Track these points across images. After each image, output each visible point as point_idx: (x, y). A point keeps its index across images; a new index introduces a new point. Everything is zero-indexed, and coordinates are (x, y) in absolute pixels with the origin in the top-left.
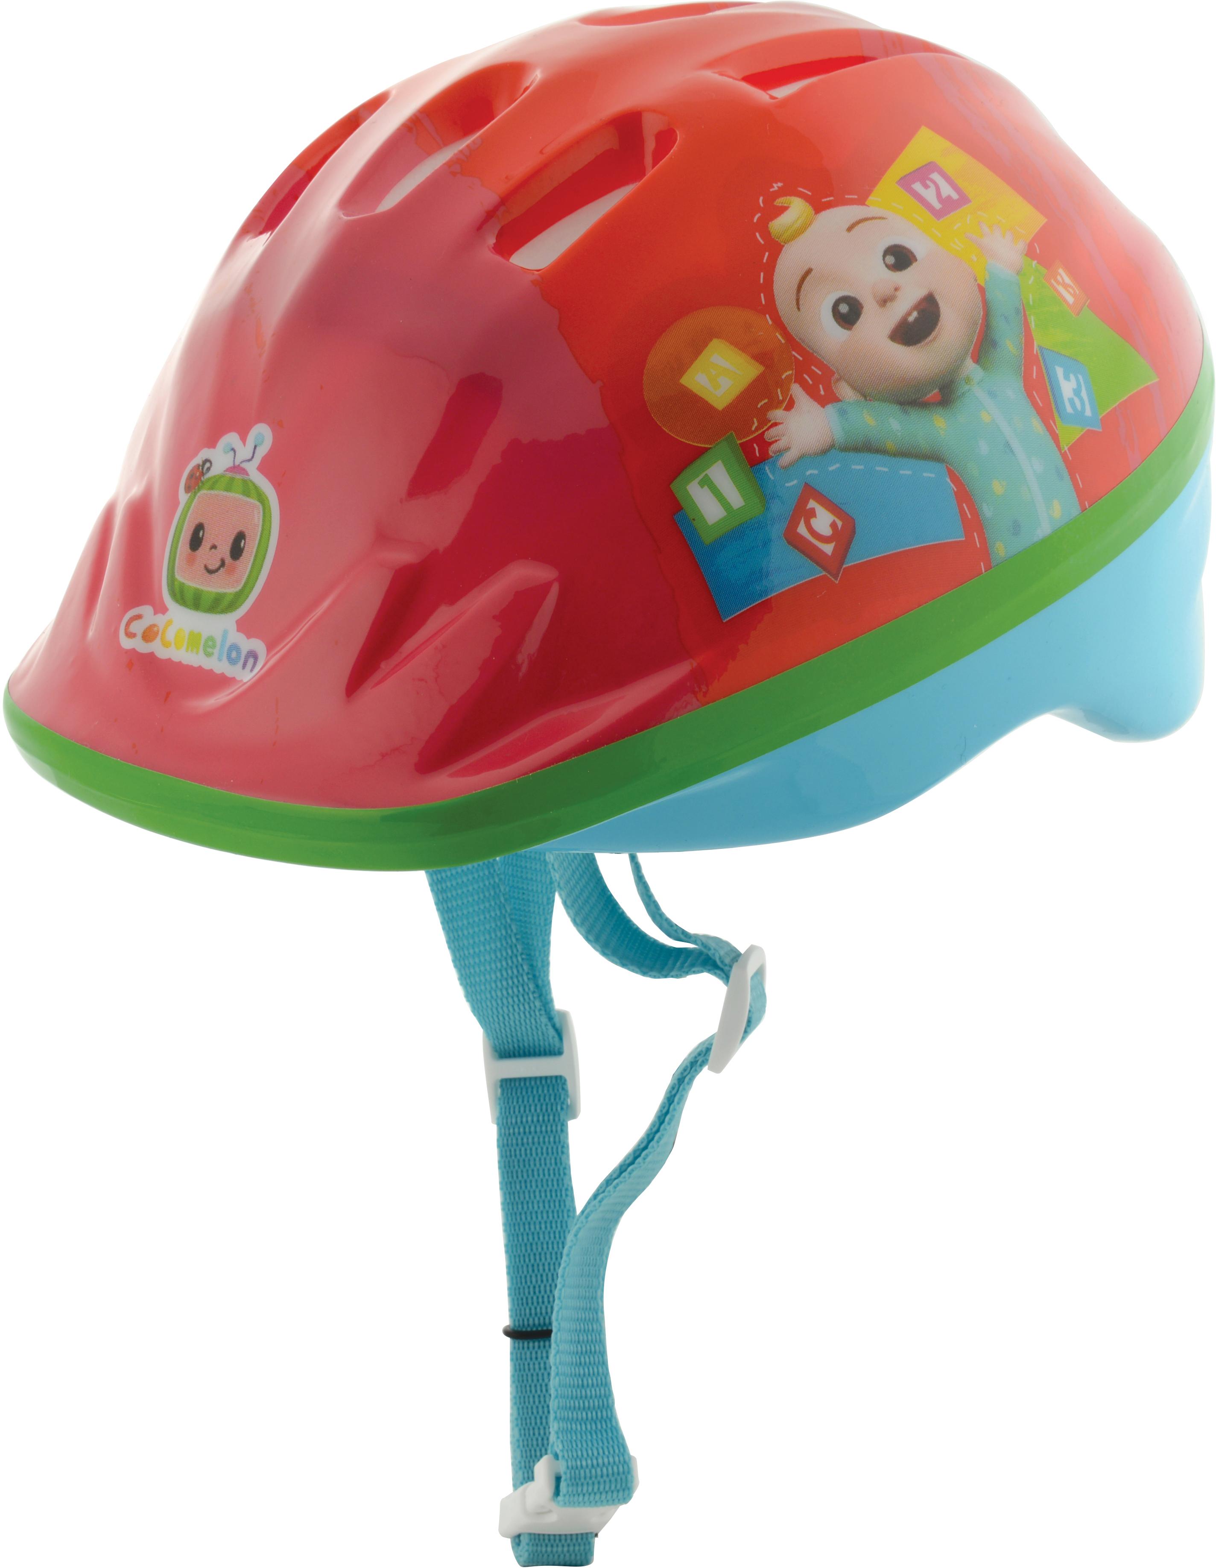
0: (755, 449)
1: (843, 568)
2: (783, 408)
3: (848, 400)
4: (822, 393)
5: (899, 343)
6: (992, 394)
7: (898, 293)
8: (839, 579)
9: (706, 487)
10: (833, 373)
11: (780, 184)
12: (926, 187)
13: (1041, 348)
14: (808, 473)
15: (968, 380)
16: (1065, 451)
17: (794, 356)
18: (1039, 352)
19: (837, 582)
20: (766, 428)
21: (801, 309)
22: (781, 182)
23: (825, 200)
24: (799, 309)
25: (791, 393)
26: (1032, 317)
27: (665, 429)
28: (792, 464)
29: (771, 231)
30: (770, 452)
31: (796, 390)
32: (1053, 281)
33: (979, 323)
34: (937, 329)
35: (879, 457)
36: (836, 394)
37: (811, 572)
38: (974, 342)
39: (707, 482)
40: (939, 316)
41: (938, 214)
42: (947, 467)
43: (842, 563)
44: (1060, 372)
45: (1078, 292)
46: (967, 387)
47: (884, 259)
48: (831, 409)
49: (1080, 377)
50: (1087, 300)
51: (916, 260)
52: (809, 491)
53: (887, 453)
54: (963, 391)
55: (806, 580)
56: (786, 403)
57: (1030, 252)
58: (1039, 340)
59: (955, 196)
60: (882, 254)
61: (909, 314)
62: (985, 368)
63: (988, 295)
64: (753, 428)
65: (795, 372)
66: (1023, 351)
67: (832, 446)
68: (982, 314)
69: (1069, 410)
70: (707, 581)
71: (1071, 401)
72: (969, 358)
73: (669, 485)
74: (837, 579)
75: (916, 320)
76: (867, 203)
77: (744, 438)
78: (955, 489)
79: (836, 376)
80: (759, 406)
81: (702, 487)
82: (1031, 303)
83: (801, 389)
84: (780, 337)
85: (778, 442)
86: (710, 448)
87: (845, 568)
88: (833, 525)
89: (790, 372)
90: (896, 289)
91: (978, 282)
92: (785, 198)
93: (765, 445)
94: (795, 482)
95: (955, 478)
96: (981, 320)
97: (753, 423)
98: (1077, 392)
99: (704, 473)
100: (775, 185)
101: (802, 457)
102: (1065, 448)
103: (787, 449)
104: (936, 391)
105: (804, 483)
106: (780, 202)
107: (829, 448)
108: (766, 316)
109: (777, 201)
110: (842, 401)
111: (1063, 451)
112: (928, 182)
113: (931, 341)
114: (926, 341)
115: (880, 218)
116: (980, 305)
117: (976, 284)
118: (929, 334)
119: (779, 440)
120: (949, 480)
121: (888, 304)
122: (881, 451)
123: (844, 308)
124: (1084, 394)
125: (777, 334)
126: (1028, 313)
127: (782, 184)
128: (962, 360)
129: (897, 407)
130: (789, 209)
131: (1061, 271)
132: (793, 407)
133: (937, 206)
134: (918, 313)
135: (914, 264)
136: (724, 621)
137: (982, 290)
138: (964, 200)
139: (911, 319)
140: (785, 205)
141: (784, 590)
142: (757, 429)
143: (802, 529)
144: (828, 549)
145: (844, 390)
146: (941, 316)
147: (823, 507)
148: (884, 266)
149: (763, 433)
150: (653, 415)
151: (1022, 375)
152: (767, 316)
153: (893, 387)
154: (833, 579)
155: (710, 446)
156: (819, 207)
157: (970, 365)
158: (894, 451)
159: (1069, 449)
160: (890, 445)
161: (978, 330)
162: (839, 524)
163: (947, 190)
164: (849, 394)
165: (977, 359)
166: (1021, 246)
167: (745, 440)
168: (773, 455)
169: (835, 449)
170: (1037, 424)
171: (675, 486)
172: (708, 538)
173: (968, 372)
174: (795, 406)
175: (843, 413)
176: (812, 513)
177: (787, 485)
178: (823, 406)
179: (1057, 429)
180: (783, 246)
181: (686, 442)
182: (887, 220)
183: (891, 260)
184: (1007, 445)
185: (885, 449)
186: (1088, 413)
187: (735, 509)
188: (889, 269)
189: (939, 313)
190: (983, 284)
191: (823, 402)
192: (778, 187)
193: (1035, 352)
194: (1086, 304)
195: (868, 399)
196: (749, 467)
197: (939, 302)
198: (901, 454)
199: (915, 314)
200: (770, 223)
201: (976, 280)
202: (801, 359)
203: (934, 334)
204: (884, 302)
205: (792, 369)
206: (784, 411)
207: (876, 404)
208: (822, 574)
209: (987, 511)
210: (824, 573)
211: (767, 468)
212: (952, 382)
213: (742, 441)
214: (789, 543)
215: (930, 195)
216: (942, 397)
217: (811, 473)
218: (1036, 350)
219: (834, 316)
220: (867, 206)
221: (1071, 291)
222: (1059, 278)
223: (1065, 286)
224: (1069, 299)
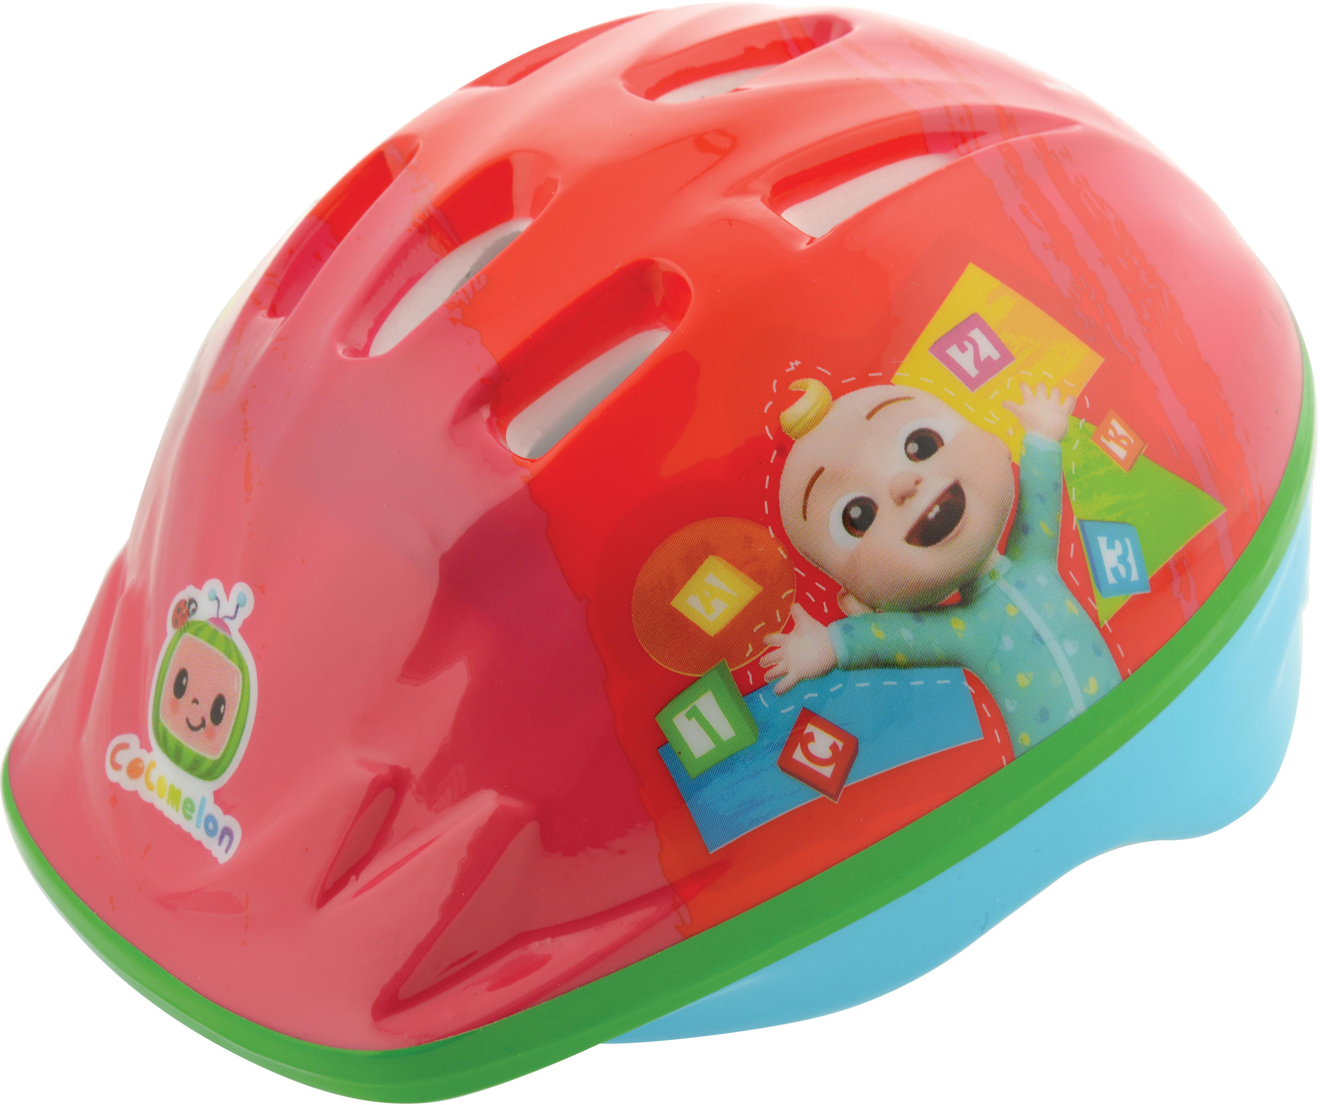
0: (749, 676)
1: (843, 788)
2: (782, 630)
3: (855, 615)
4: (826, 610)
5: (916, 544)
6: (1020, 585)
7: (919, 487)
8: (838, 800)
9: (694, 719)
10: (841, 587)
11: (797, 363)
12: (963, 349)
13: (1081, 521)
14: (806, 697)
15: (993, 575)
16: (1105, 626)
17: (796, 572)
18: (1079, 527)
19: (837, 803)
20: (761, 653)
21: (807, 518)
22: (799, 360)
23: (846, 381)
24: (805, 518)
25: (790, 614)
26: (1073, 489)
27: (652, 657)
28: (789, 690)
29: (782, 424)
30: (765, 679)
31: (797, 610)
32: (1103, 439)
33: (1010, 510)
34: (961, 522)
35: (888, 671)
36: (841, 610)
37: (810, 796)
38: (1002, 532)
39: (695, 714)
40: (964, 507)
41: (972, 383)
42: (965, 671)
43: (843, 782)
44: (1102, 541)
45: (1132, 441)
46: (991, 582)
47: (906, 448)
48: (835, 626)
49: (1128, 541)
50: (1144, 447)
51: (943, 444)
52: (806, 716)
53: (897, 666)
54: (986, 588)
55: (802, 805)
56: (785, 624)
57: (1079, 411)
58: (1080, 511)
59: (996, 355)
60: (903, 442)
61: (930, 509)
62: (1013, 558)
63: (1023, 475)
64: (747, 655)
65: (796, 591)
66: (1059, 530)
67: (834, 667)
68: (1014, 497)
69: (1111, 580)
70: (692, 815)
71: (1115, 571)
72: (996, 550)
73: (656, 715)
74: (836, 800)
75: (938, 515)
76: (892, 381)
77: (737, 665)
78: (973, 692)
79: (843, 590)
80: (755, 630)
81: (690, 719)
82: (1073, 473)
83: (802, 609)
84: (782, 552)
85: (774, 668)
86: (699, 678)
87: (845, 789)
88: (834, 747)
89: (791, 591)
90: (917, 483)
91: (1012, 460)
92: (801, 381)
93: (759, 671)
94: (792, 708)
95: (972, 679)
96: (1012, 505)
97: (748, 649)
98: (1122, 559)
99: (692, 705)
100: (792, 364)
101: (800, 681)
102: (1104, 620)
103: (784, 674)
104: (957, 590)
105: (802, 708)
106: (795, 386)
107: (831, 668)
108: (768, 528)
109: (792, 384)
110: (847, 617)
111: (1101, 626)
112: (967, 344)
113: (953, 537)
114: (947, 539)
115: (905, 398)
116: (1013, 488)
117: (1010, 463)
118: (951, 529)
119: (775, 665)
120: (966, 684)
121: (907, 501)
122: (889, 665)
123: (856, 513)
124: (1131, 559)
125: (779, 549)
126: (1068, 485)
127: (800, 363)
128: (987, 553)
129: (910, 616)
130: (805, 395)
131: (1115, 423)
132: (793, 629)
133: (973, 372)
134: (940, 508)
135: (941, 450)
136: (711, 853)
137: (1016, 469)
138: (1006, 357)
139: (931, 515)
140: (801, 390)
141: (776, 817)
142: (752, 655)
143: (798, 755)
144: (827, 771)
145: (851, 605)
146: (966, 507)
147: (823, 730)
148: (905, 456)
149: (759, 659)
150: (640, 641)
151: (1057, 556)
152: (770, 528)
153: (907, 594)
154: (832, 800)
155: (700, 676)
156: (837, 391)
157: (996, 556)
158: (904, 664)
159: (1110, 622)
160: (900, 657)
161: (1008, 517)
162: (840, 745)
163: (988, 350)
164: (855, 608)
165: (1004, 550)
166: (1069, 404)
167: (737, 668)
168: (768, 682)
169: (838, 669)
170: (1072, 606)
171: (661, 719)
172: (694, 771)
173: (993, 565)
174: (795, 627)
175: (848, 629)
176: (810, 738)
177: (782, 711)
178: (826, 625)
179: (1096, 605)
180: (794, 442)
181: (674, 671)
182: (912, 400)
183: (914, 448)
184: (1037, 636)
185: (894, 661)
186: (1135, 577)
187: (724, 741)
188: (911, 460)
189: (965, 503)
190: (1017, 462)
191: (825, 620)
192: (795, 366)
193: (1074, 528)
194: (1143, 452)
195: (877, 611)
196: (741, 696)
197: (965, 492)
198: (913, 664)
199: (937, 509)
200: (782, 413)
201: (1010, 458)
202: (804, 575)
203: (956, 529)
204: (902, 499)
205: (794, 588)
206: (782, 634)
207: (886, 615)
208: (819, 797)
209: (1009, 706)
210: (822, 795)
211: (761, 696)
212: (974, 579)
213: (735, 669)
214: (784, 769)
215: (966, 360)
216: (962, 598)
217: (810, 696)
218: (1076, 526)
219: (844, 523)
220: (893, 385)
221: (1125, 442)
222: (1111, 432)
223: (1117, 439)
224: (1121, 453)
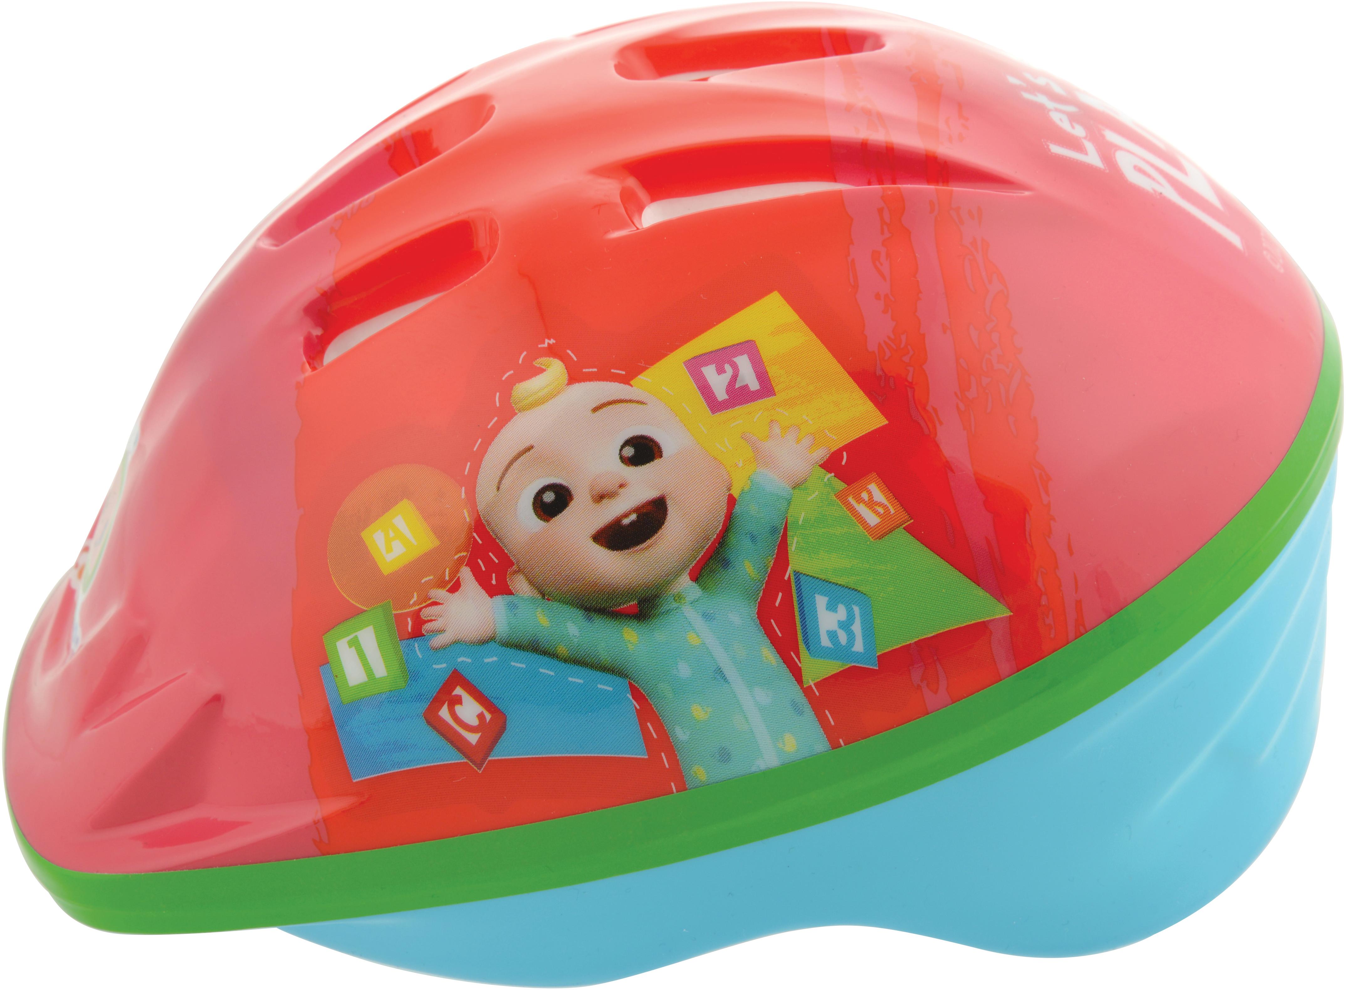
0: (408, 623)
1: (487, 760)
2: (447, 589)
3: (521, 595)
4: (494, 582)
5: (602, 545)
6: (707, 617)
7: (622, 491)
8: (482, 769)
9: (353, 648)
10: (513, 564)
11: (552, 341)
12: (721, 371)
13: (797, 574)
14: (460, 660)
15: (678, 598)
16: (810, 687)
17: (474, 538)
18: (792, 578)
19: (480, 772)
20: (424, 604)
21: (500, 489)
22: (554, 339)
23: (587, 370)
24: (498, 488)
25: (459, 575)
26: (795, 539)
27: (333, 578)
28: (444, 647)
29: (513, 394)
30: (423, 630)
31: (466, 574)
32: (851, 499)
33: (712, 539)
34: (655, 537)
35: (546, 659)
36: (509, 586)
37: (453, 757)
38: (698, 559)
39: (355, 643)
40: (663, 523)
41: (715, 406)
42: (630, 683)
43: (488, 754)
44: (821, 601)
45: (892, 511)
46: (675, 605)
47: (621, 450)
48: (500, 601)
49: (856, 610)
50: (908, 521)
51: (661, 456)
52: (456, 678)
53: (557, 657)
54: (668, 608)
55: (444, 763)
56: (451, 584)
58: (798, 563)
60: (621, 442)
61: (626, 515)
62: (704, 588)
63: (737, 509)
64: (411, 602)
65: (469, 555)
66: (767, 575)
67: (492, 639)
68: (720, 528)
69: (825, 642)
70: (340, 739)
71: (832, 635)
72: (686, 574)
73: (324, 634)
74: (480, 769)
75: (632, 524)
76: (632, 382)
77: (400, 609)
78: (638, 707)
79: (515, 568)
80: (423, 581)
81: (350, 647)
82: (800, 523)
83: (471, 574)
84: (466, 515)
85: (433, 622)
86: (365, 611)
87: (490, 761)
88: (481, 716)
89: (465, 554)
90: (621, 486)
91: (731, 492)
92: (548, 358)
94: (444, 665)
96: (716, 535)
97: (413, 597)
98: (846, 625)
99: (356, 634)
100: (547, 341)
101: (456, 642)
102: (811, 682)
103: (441, 631)
104: (635, 602)
105: (453, 669)
106: (538, 363)
107: (489, 639)
108: (462, 488)
109: (538, 360)
110: (514, 595)
111: (805, 686)
112: (728, 367)
113: (643, 549)
114: (636, 549)
115: (638, 402)
116: (722, 519)
117: (728, 494)
118: (644, 541)
119: (434, 620)
120: (631, 697)
121: (605, 501)
122: (549, 654)
123: (549, 497)
124: (857, 628)
125: (465, 511)
126: (789, 533)
127: (554, 342)
128: (677, 574)
130: (544, 373)
131: (874, 487)
132: (457, 591)
133: (721, 394)
134: (638, 517)
135: (657, 462)
136: (354, 781)
137: (732, 501)
138: (765, 392)
139: (626, 521)
140: (543, 367)
141: (418, 766)
142: (414, 604)
143: (444, 713)
144: (473, 738)
145: (520, 584)
146: (666, 524)
147: (471, 696)
148: (618, 457)
149: (421, 609)
150: (329, 561)
151: (759, 600)
152: (463, 488)
153: (581, 590)
154: (475, 768)
155: (366, 609)
156: (574, 377)
157: (685, 581)
158: (565, 657)
159: (815, 684)
160: (562, 650)
161: (708, 545)
162: (488, 716)
163: (748, 378)
164: (524, 589)
165: (696, 577)
166: (821, 454)
167: (400, 612)
168: (425, 634)
169: (495, 642)
170: (769, 655)
171: (327, 638)
172: (346, 697)
173: (681, 589)
174: (460, 589)
175: (512, 607)
176: (458, 700)
177: (434, 666)
178: (491, 596)
179: (800, 662)
180: (516, 414)
181: (347, 597)
182: (645, 406)
183: (629, 452)
184: (719, 672)
185: (554, 653)
186: (859, 647)
187: (377, 677)
188: (622, 462)
189: (665, 520)
190: (735, 495)
191: (492, 592)
192: (548, 343)
193: (786, 578)
194: (904, 526)
195: (546, 597)
196: (398, 639)
197: (669, 508)
198: (574, 661)
199: (633, 517)
200: (517, 385)
201: (729, 489)
202: (480, 542)
203: (649, 542)
204: (601, 497)
205: (468, 552)
206: (447, 592)
207: (556, 604)
208: (462, 761)
209: (680, 734)
210: (465, 760)
211: (416, 645)
212: (657, 596)
213: (398, 612)
214: (429, 723)
216: (640, 611)
217: (463, 661)
218: (790, 576)
219: (534, 504)
220: (632, 386)
221: (881, 510)
222: (865, 495)
223: (871, 504)
224: (873, 519)
